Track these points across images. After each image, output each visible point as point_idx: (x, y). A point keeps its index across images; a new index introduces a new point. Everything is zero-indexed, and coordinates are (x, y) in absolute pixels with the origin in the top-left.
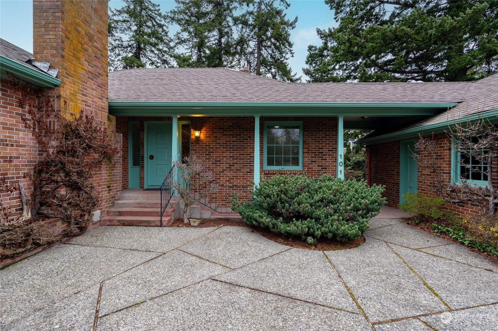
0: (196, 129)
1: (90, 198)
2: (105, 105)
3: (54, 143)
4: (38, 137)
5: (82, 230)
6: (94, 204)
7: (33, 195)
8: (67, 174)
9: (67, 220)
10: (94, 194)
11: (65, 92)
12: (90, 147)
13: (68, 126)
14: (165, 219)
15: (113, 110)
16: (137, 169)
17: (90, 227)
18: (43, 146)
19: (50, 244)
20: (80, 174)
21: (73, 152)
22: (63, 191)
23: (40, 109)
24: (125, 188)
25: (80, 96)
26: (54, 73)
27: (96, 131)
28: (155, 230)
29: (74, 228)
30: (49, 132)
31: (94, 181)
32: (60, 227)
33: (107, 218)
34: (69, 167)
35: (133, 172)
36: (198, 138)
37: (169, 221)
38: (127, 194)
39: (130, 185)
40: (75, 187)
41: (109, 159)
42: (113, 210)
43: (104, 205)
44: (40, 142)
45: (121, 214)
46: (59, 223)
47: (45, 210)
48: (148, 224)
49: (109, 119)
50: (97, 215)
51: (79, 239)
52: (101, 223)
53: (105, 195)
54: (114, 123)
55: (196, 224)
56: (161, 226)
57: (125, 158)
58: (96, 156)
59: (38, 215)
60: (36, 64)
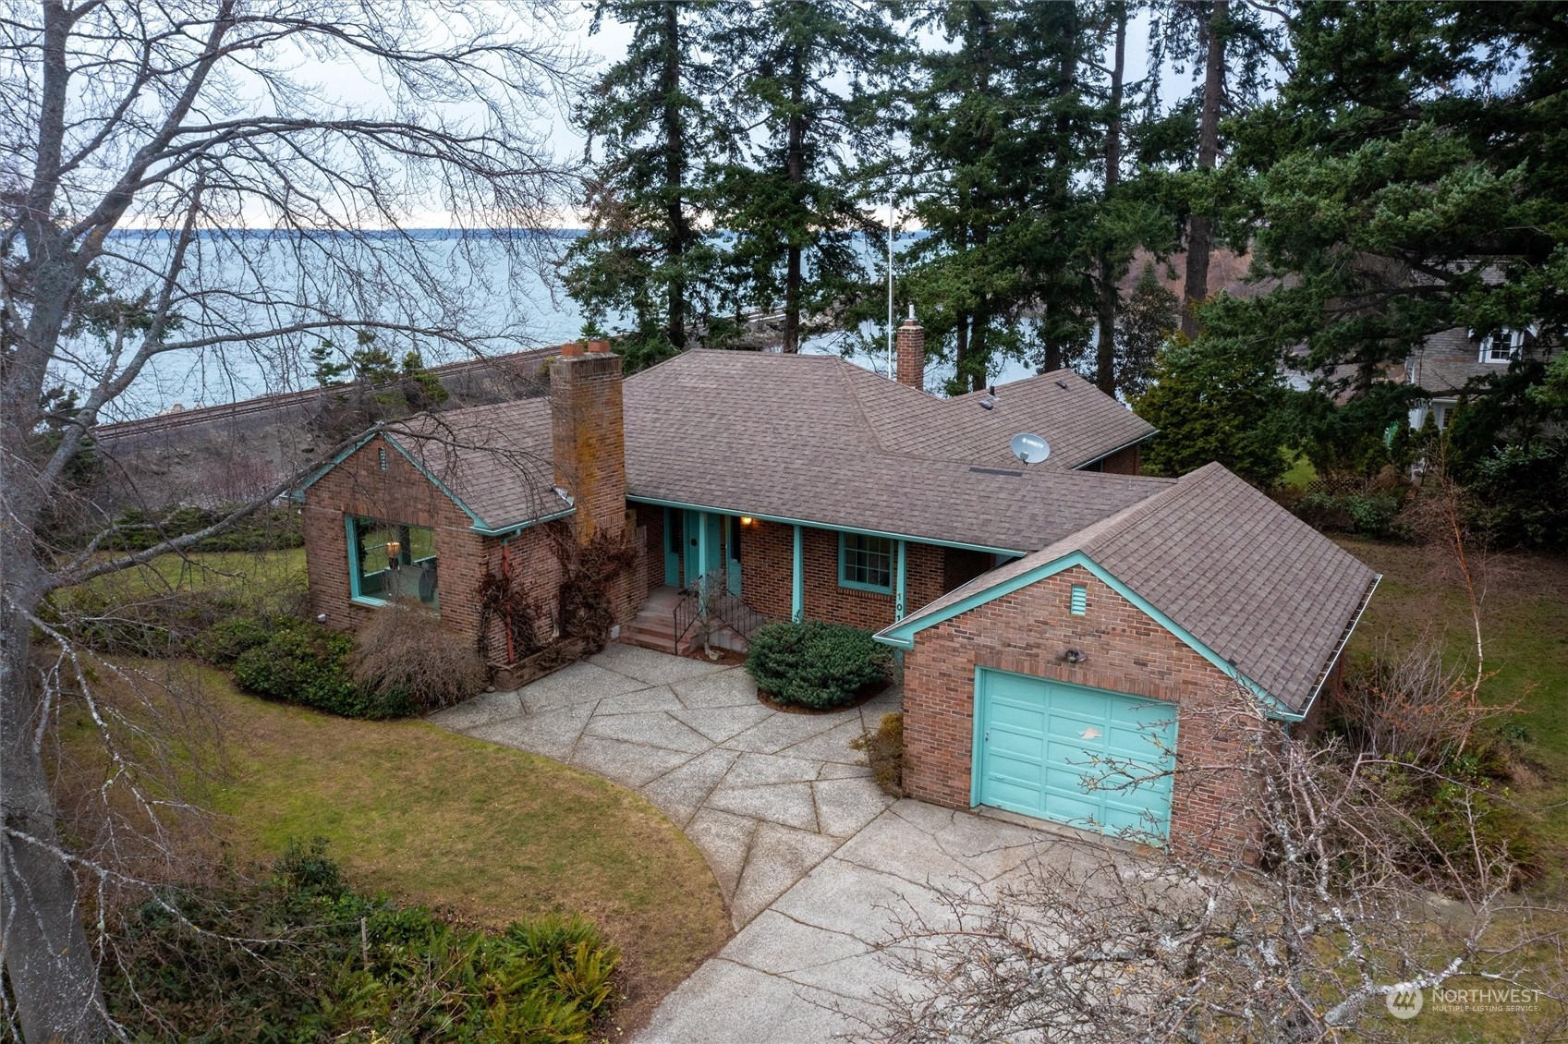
1: (608, 614)
2: (621, 503)
3: (573, 567)
4: (561, 559)
5: (600, 649)
6: (612, 621)
7: (560, 613)
9: (586, 638)
10: (612, 608)
11: (581, 516)
12: (604, 563)
13: (584, 549)
14: (681, 647)
15: (630, 504)
16: (676, 557)
17: (609, 644)
18: (566, 571)
19: (573, 661)
20: (594, 596)
21: (587, 578)
22: (582, 613)
23: (561, 533)
24: (658, 584)
25: (594, 513)
26: (571, 500)
27: (610, 541)
28: (667, 658)
29: (592, 646)
30: (569, 556)
31: (611, 594)
32: (580, 646)
33: (626, 634)
34: (585, 591)
35: (670, 560)
36: (749, 526)
37: (685, 650)
39: (667, 580)
41: (629, 565)
42: (634, 624)
43: (623, 617)
44: (564, 565)
45: (641, 631)
46: (579, 642)
47: (570, 628)
48: (663, 650)
49: (627, 516)
50: (615, 632)
51: (596, 658)
52: (620, 640)
53: (624, 607)
54: (634, 517)
55: (715, 658)
56: (674, 654)
57: (656, 545)
58: (613, 568)
59: (565, 635)
60: (558, 490)
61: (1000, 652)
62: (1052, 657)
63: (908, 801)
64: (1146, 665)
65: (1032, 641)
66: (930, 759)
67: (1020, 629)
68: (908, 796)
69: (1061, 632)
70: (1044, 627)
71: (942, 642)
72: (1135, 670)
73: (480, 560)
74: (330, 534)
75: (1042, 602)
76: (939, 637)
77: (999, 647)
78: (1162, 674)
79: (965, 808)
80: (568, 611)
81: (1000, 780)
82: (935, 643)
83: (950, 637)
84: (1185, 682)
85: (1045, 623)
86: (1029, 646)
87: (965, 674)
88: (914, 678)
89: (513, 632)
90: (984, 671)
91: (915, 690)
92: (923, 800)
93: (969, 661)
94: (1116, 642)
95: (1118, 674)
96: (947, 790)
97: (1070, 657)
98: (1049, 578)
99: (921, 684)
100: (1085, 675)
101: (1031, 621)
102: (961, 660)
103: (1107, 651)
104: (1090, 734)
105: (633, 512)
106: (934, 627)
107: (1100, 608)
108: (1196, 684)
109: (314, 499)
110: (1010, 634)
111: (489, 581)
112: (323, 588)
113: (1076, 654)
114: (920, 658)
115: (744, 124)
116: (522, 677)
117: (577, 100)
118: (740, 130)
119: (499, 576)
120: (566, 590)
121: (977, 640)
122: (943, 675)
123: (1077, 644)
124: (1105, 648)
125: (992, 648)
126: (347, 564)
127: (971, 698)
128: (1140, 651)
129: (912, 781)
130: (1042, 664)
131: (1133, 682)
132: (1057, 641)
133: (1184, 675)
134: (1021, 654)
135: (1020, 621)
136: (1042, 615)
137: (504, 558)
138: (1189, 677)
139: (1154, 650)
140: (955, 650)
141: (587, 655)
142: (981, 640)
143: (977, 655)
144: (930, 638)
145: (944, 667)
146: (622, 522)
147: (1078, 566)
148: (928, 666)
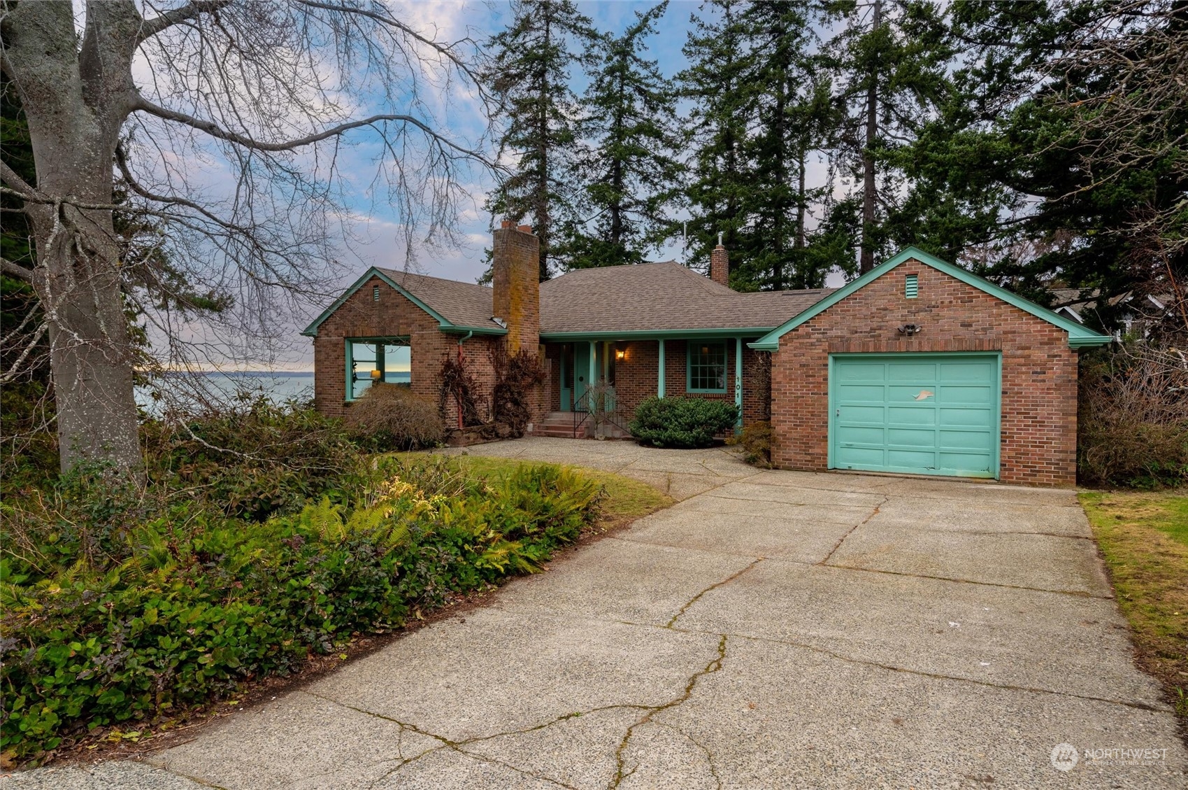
0: (621, 350)
1: (525, 411)
2: (536, 337)
3: (504, 372)
4: (496, 368)
5: (521, 435)
6: (528, 417)
7: (494, 406)
8: (512, 394)
9: (511, 425)
10: (528, 409)
11: (510, 337)
12: (525, 374)
13: (512, 360)
14: (578, 433)
15: (543, 340)
16: (568, 391)
17: (526, 434)
18: (498, 374)
20: (519, 393)
21: (515, 378)
22: (509, 405)
23: (497, 349)
24: (556, 408)
25: (519, 337)
26: (504, 325)
27: (529, 361)
28: (569, 440)
29: (515, 431)
30: (502, 365)
31: (528, 399)
32: (507, 430)
33: (538, 429)
34: (513, 388)
35: (564, 393)
36: (622, 359)
37: (581, 435)
38: (555, 414)
39: (562, 407)
40: (516, 403)
41: (540, 382)
42: (543, 423)
43: (536, 419)
44: (497, 372)
45: (548, 428)
46: (507, 425)
47: (500, 416)
48: (565, 436)
49: (540, 348)
50: (530, 427)
51: (519, 439)
52: (533, 433)
53: (536, 411)
54: (544, 351)
55: (603, 438)
56: (575, 438)
57: (555, 381)
58: (530, 380)
59: (497, 419)
60: (495, 319)
61: (849, 339)
62: (892, 335)
63: (777, 471)
64: (971, 326)
65: (875, 325)
66: (794, 435)
67: (865, 318)
68: (776, 468)
69: (898, 314)
70: (884, 312)
71: (801, 341)
72: (962, 332)
73: (443, 351)
74: (334, 355)
75: (882, 293)
76: (799, 337)
77: (848, 335)
78: (984, 330)
79: (824, 469)
80: (499, 406)
81: (849, 446)
82: (796, 342)
83: (808, 335)
84: (1005, 333)
85: (885, 309)
86: (873, 330)
87: (821, 362)
88: (780, 373)
89: (463, 408)
90: (835, 359)
91: (780, 383)
92: (789, 469)
93: (824, 351)
94: (945, 312)
95: (947, 337)
96: (809, 458)
97: (909, 331)
98: (886, 273)
99: (785, 377)
100: (920, 343)
101: (874, 310)
102: (818, 351)
103: (938, 320)
104: (923, 396)
105: (543, 346)
106: (793, 330)
107: (930, 288)
108: (1014, 332)
109: (324, 332)
110: (857, 323)
111: (448, 365)
112: (325, 396)
113: (913, 327)
114: (784, 357)
115: (584, 218)
116: (469, 438)
117: (487, 197)
118: (581, 222)
119: (456, 363)
120: (499, 390)
121: (830, 333)
122: (802, 366)
123: (911, 320)
124: (936, 319)
125: (842, 337)
126: (344, 375)
127: (826, 379)
128: (964, 315)
129: (778, 456)
130: (884, 342)
131: (961, 341)
132: (896, 321)
133: (1004, 327)
134: (867, 337)
135: (864, 311)
136: (882, 303)
137: (459, 354)
138: (1008, 328)
139: (977, 312)
140: (812, 344)
141: (512, 437)
142: (834, 333)
143: (830, 346)
144: (791, 339)
145: (803, 360)
146: (537, 351)
147: (910, 259)
148: (790, 362)
